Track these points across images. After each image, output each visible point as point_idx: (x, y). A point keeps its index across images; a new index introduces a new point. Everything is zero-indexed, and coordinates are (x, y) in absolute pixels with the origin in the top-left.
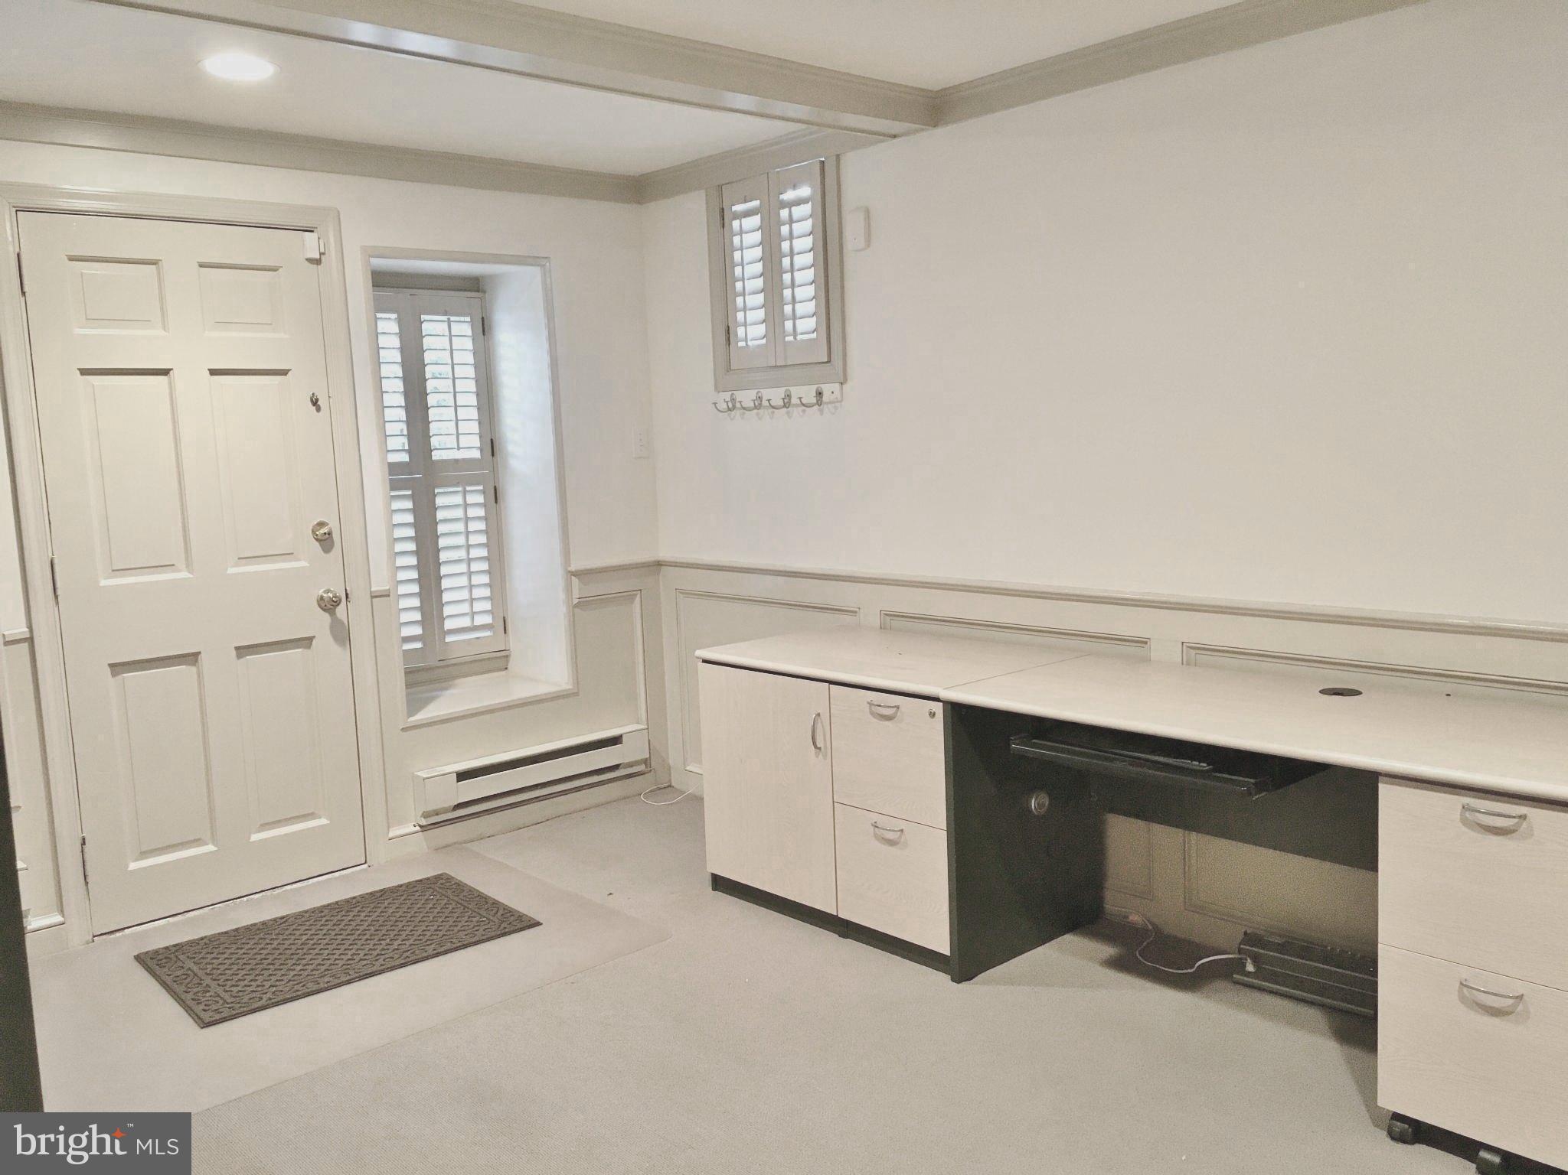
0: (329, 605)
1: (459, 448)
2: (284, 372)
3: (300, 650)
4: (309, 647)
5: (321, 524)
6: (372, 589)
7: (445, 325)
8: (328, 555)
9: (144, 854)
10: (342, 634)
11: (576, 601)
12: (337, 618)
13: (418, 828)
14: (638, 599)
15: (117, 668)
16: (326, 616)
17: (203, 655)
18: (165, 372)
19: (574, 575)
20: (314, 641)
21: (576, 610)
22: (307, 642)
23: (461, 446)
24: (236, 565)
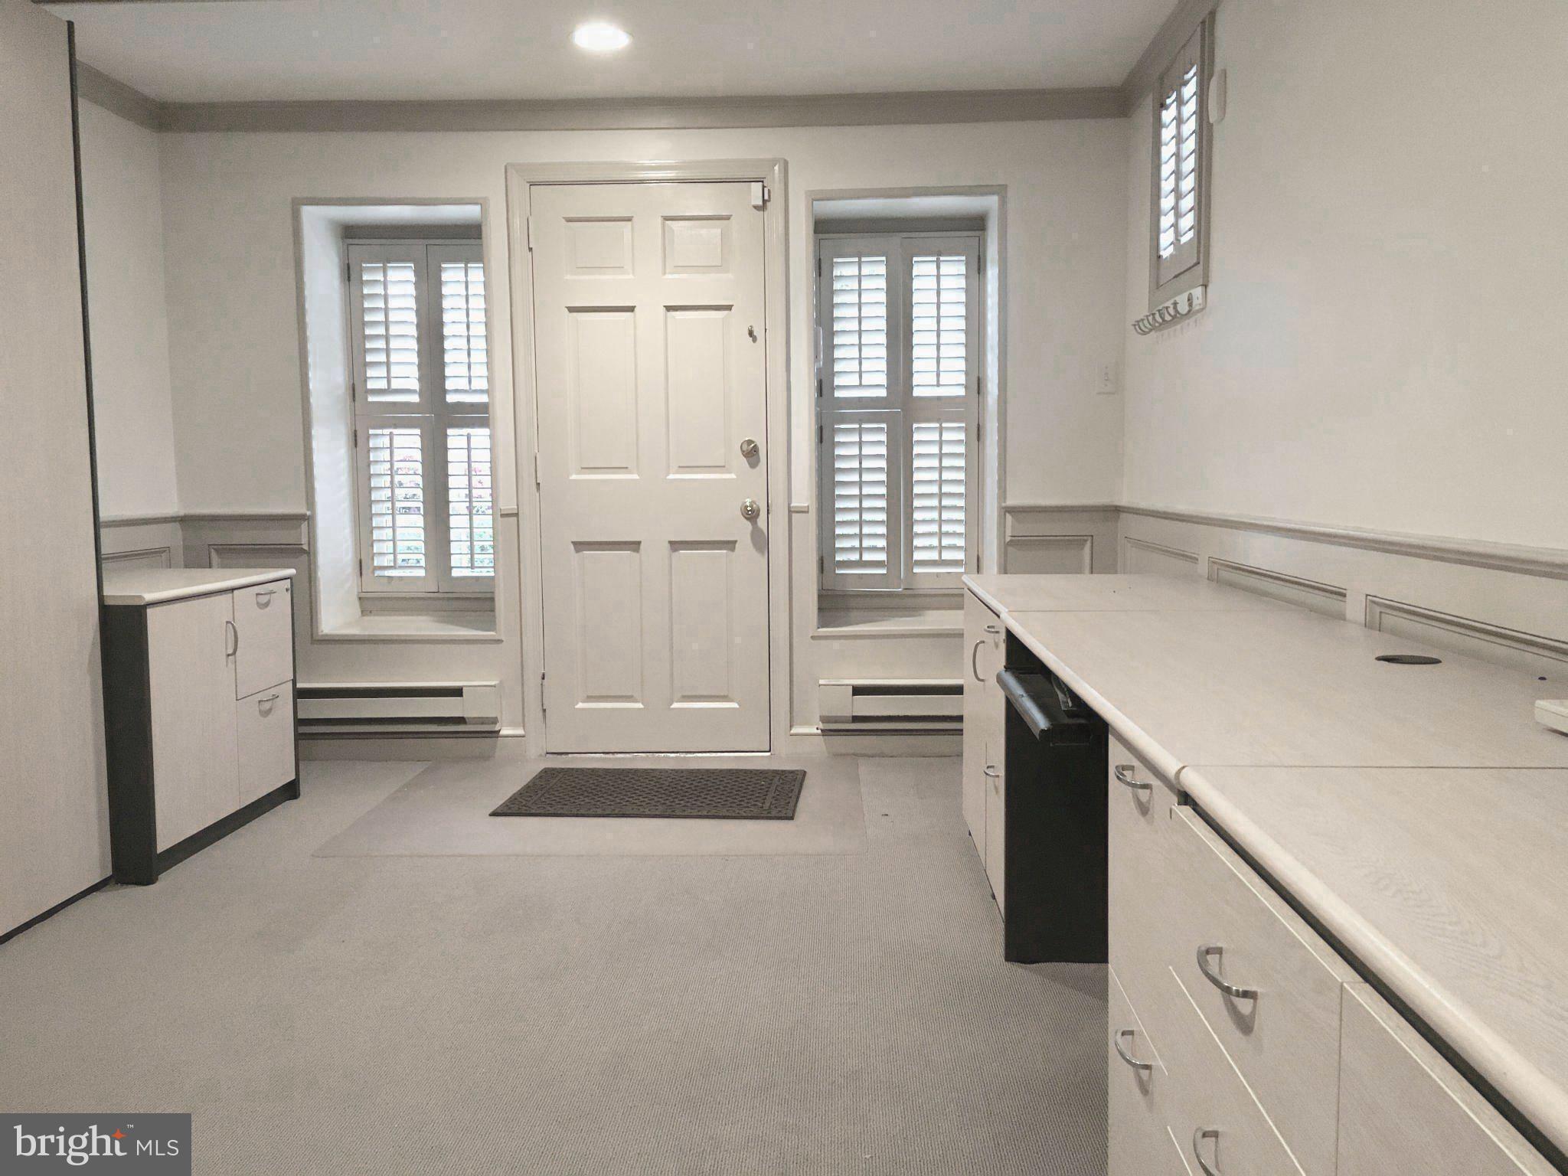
0: (751, 515)
1: (938, 385)
2: (729, 308)
3: (725, 551)
4: (733, 549)
5: (750, 442)
6: (792, 505)
7: (934, 266)
8: (755, 470)
9: (590, 698)
10: (761, 542)
11: (1008, 539)
12: (757, 526)
13: (819, 731)
14: (1088, 544)
15: (580, 546)
16: (748, 525)
17: (642, 543)
18: (631, 309)
19: (1009, 512)
20: (737, 545)
21: (1010, 549)
22: (730, 545)
23: (941, 383)
24: (677, 473)
